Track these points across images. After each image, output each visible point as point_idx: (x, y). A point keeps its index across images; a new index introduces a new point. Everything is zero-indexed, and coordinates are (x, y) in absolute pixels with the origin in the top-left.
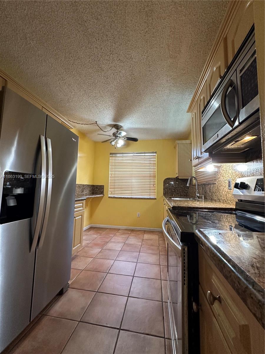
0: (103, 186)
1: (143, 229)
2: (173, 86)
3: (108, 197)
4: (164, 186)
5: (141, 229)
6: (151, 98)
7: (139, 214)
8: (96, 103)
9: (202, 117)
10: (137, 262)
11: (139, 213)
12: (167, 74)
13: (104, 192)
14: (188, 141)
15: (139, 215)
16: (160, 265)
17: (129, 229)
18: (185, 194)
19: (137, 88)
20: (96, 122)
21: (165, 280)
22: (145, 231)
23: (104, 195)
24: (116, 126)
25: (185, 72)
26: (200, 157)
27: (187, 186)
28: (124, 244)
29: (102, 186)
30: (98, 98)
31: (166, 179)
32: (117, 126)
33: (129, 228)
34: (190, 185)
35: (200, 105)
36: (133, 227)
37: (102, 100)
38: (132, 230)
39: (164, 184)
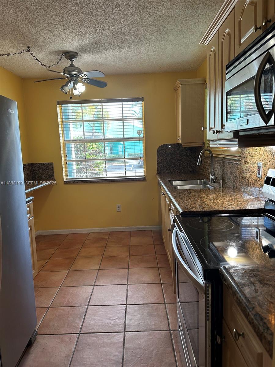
0: (52, 164)
1: (127, 228)
4: (158, 158)
5: (124, 229)
6: (136, 13)
7: (119, 207)
8: (31, 19)
10: (127, 284)
11: (119, 205)
13: (55, 174)
14: (198, 81)
16: (161, 283)
17: (104, 231)
18: (192, 170)
20: (29, 48)
21: (170, 303)
22: (131, 231)
23: (55, 180)
24: (68, 55)
27: (197, 164)
29: (48, 164)
30: (35, 10)
31: (161, 146)
33: (104, 229)
34: (201, 163)
36: (112, 228)
37: (43, 14)
38: (110, 232)
39: (157, 155)
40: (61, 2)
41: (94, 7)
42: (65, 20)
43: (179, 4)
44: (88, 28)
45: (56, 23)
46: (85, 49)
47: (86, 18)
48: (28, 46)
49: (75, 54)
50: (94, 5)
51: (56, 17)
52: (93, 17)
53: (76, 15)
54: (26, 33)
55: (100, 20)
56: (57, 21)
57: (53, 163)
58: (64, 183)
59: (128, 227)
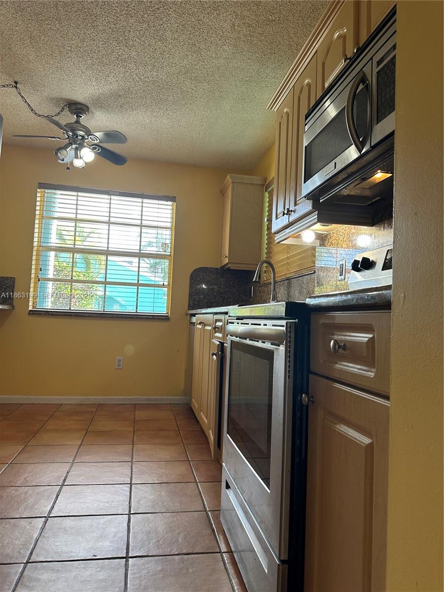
0: (12, 279)
1: (130, 399)
2: (244, 41)
3: (27, 312)
4: (191, 287)
5: (124, 400)
6: (187, 55)
7: (119, 361)
9: (306, 125)
10: (131, 461)
11: (121, 358)
12: (236, 10)
14: (256, 179)
15: (121, 363)
17: (89, 402)
19: (161, 23)
20: (16, 83)
22: (135, 404)
23: (14, 307)
24: (73, 107)
25: (274, 19)
26: (291, 211)
27: (254, 280)
28: (85, 432)
29: (7, 278)
31: (197, 269)
32: (79, 106)
33: (89, 399)
35: (299, 97)
36: (103, 397)
37: (56, 28)
38: (99, 405)
39: (191, 282)
40: (87, 15)
41: (131, 34)
42: (85, 45)
43: (244, 53)
44: (115, 66)
45: (70, 48)
46: (101, 103)
47: (117, 48)
48: (16, 80)
49: (85, 108)
50: (132, 30)
51: (74, 38)
52: (126, 50)
53: (102, 41)
54: (20, 55)
55: (136, 57)
56: (73, 44)
57: (14, 278)
58: (29, 314)
59: (131, 397)
